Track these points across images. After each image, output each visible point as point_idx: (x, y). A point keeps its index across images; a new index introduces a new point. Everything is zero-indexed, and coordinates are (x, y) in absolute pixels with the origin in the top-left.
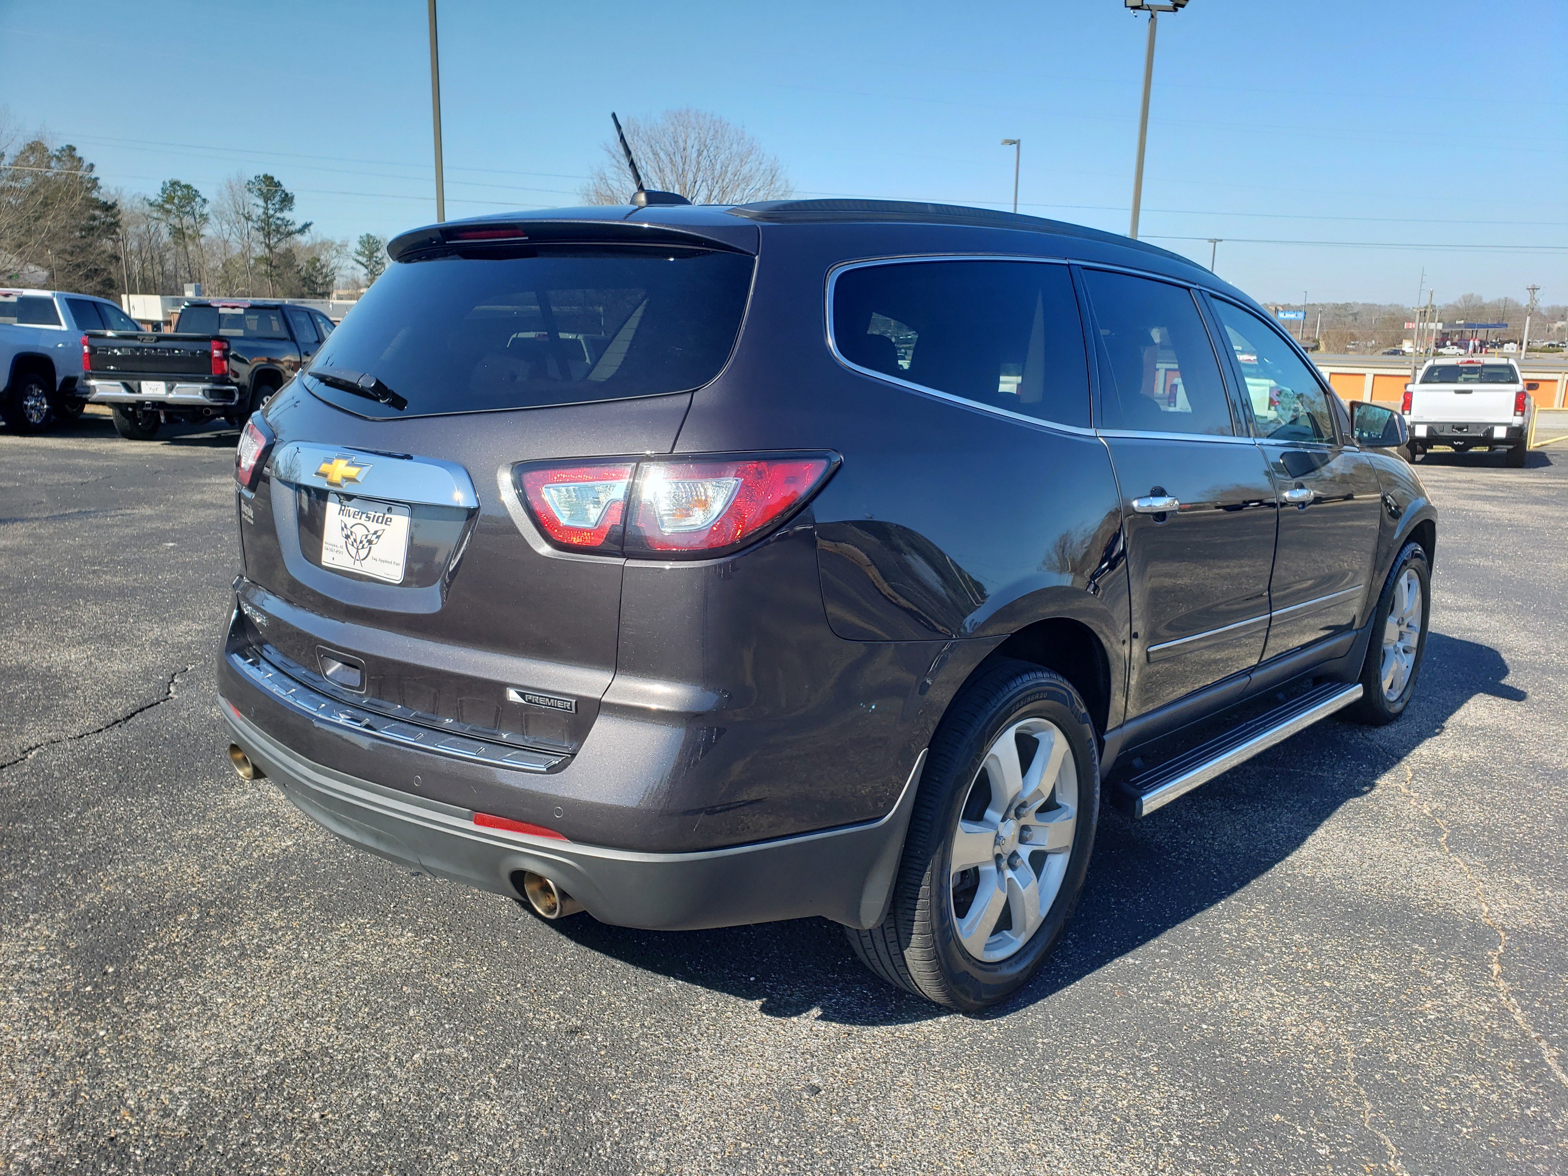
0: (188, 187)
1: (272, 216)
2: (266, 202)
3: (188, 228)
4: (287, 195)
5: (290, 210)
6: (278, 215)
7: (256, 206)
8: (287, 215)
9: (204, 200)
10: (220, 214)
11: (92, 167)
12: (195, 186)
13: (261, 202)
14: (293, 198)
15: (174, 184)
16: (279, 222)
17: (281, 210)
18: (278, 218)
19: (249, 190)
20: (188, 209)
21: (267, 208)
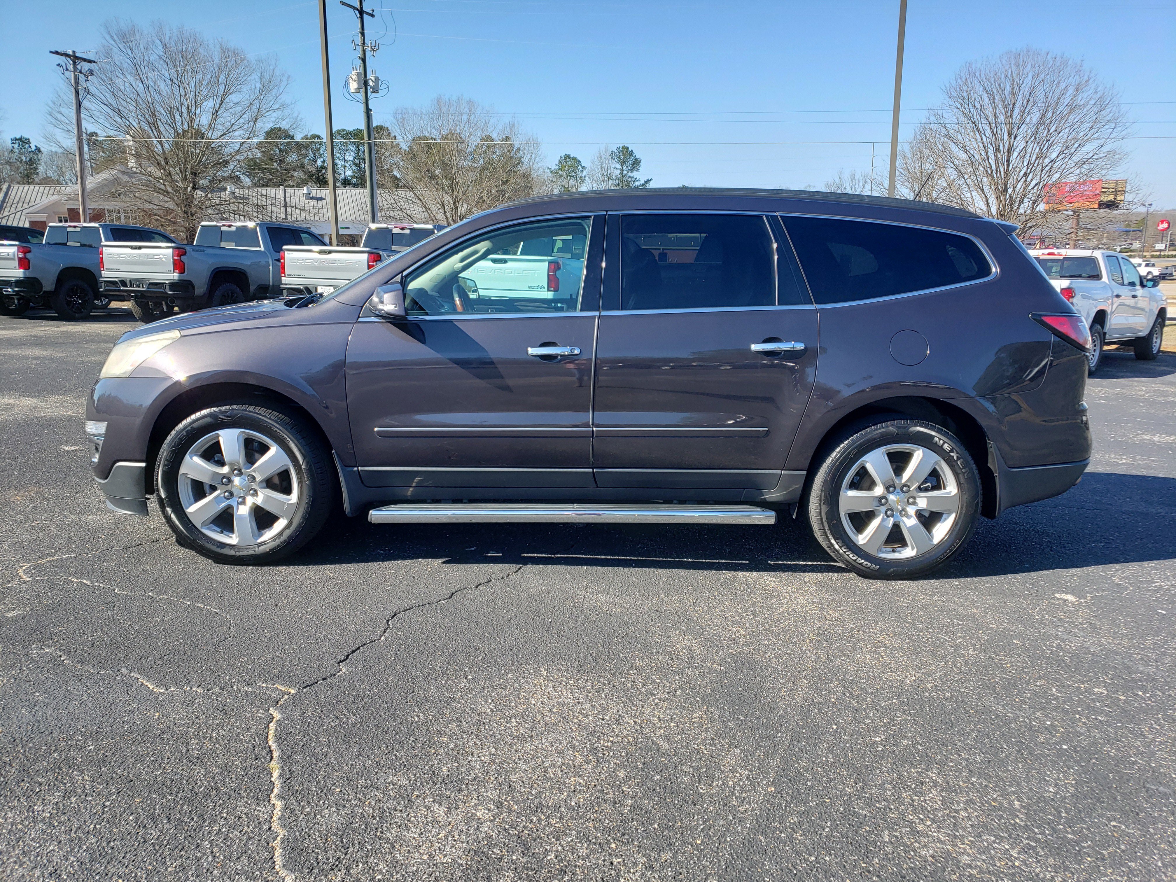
0: (575, 159)
1: (626, 175)
2: (622, 166)
3: (572, 187)
4: (636, 159)
5: (638, 170)
6: (630, 174)
7: (615, 168)
8: (635, 174)
9: (583, 167)
10: (592, 176)
11: (518, 150)
12: (579, 158)
13: (619, 166)
14: (640, 161)
15: (567, 156)
16: (630, 179)
17: (632, 171)
18: (629, 177)
19: (612, 158)
20: (574, 174)
21: (622, 170)
